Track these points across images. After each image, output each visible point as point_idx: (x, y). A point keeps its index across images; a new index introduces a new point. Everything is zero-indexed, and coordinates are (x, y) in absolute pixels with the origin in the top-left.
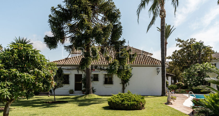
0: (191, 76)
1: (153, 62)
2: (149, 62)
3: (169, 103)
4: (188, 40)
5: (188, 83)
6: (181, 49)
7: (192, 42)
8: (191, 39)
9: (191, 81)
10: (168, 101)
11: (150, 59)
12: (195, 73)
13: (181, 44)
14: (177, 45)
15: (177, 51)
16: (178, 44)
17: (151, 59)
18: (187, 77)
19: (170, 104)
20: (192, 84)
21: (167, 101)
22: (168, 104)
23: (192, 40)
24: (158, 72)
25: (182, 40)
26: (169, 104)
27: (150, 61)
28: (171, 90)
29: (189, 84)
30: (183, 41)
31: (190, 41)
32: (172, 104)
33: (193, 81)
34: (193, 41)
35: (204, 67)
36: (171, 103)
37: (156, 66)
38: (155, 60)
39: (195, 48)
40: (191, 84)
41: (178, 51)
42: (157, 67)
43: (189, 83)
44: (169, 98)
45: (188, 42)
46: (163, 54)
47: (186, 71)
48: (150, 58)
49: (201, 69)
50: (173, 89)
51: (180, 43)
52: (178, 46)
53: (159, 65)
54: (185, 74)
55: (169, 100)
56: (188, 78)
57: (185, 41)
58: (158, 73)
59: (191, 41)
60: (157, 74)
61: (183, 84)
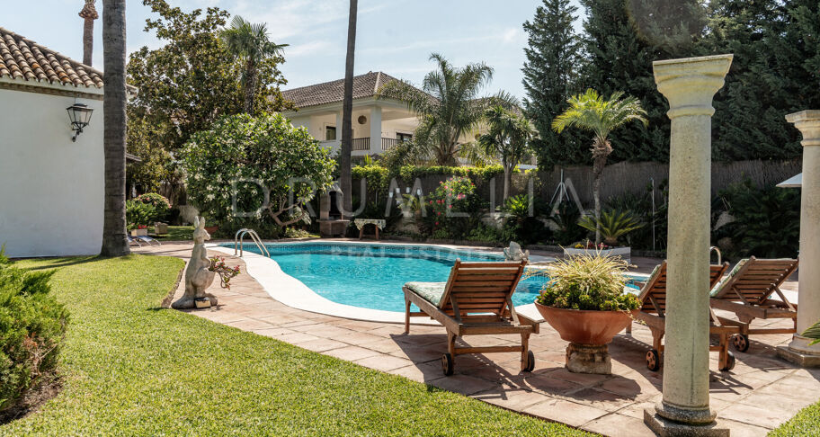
0: (219, 162)
1: (43, 67)
2: (19, 63)
3: (202, 299)
4: (198, 12)
5: (208, 192)
6: (167, 47)
7: (214, 25)
8: (210, 11)
9: (222, 185)
10: (195, 287)
11: (27, 50)
12: (240, 151)
13: (167, 24)
14: (151, 25)
15: (149, 50)
16: (155, 25)
17: (33, 51)
18: (204, 166)
19: (208, 303)
20: (225, 197)
21: (187, 290)
22: (194, 307)
23: (214, 14)
24: (79, 128)
25: (171, 7)
26: (199, 304)
27: (27, 59)
28: (133, 228)
29: (211, 197)
30: (175, 12)
31: (205, 18)
32: (215, 305)
33: (229, 185)
34: (217, 23)
35: (272, 130)
36: (211, 296)
37: (68, 93)
38: (59, 58)
39: (234, 46)
40: (222, 199)
41: (152, 52)
42: (71, 101)
43: (212, 193)
44: (198, 266)
45: (199, 19)
46: (114, 26)
47: (198, 142)
48: (23, 44)
49: (262, 135)
50: (137, 219)
51: (163, 18)
52: (156, 29)
53: (81, 88)
54: (194, 153)
55: (199, 283)
56: (210, 171)
57: (186, 16)
58: (79, 131)
59: (208, 20)
60: (68, 139)
61: (166, 201)
